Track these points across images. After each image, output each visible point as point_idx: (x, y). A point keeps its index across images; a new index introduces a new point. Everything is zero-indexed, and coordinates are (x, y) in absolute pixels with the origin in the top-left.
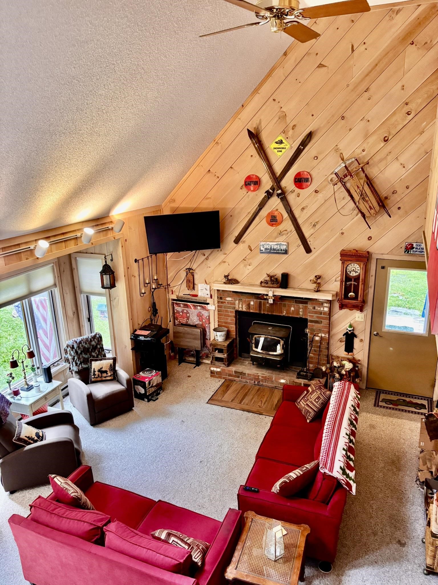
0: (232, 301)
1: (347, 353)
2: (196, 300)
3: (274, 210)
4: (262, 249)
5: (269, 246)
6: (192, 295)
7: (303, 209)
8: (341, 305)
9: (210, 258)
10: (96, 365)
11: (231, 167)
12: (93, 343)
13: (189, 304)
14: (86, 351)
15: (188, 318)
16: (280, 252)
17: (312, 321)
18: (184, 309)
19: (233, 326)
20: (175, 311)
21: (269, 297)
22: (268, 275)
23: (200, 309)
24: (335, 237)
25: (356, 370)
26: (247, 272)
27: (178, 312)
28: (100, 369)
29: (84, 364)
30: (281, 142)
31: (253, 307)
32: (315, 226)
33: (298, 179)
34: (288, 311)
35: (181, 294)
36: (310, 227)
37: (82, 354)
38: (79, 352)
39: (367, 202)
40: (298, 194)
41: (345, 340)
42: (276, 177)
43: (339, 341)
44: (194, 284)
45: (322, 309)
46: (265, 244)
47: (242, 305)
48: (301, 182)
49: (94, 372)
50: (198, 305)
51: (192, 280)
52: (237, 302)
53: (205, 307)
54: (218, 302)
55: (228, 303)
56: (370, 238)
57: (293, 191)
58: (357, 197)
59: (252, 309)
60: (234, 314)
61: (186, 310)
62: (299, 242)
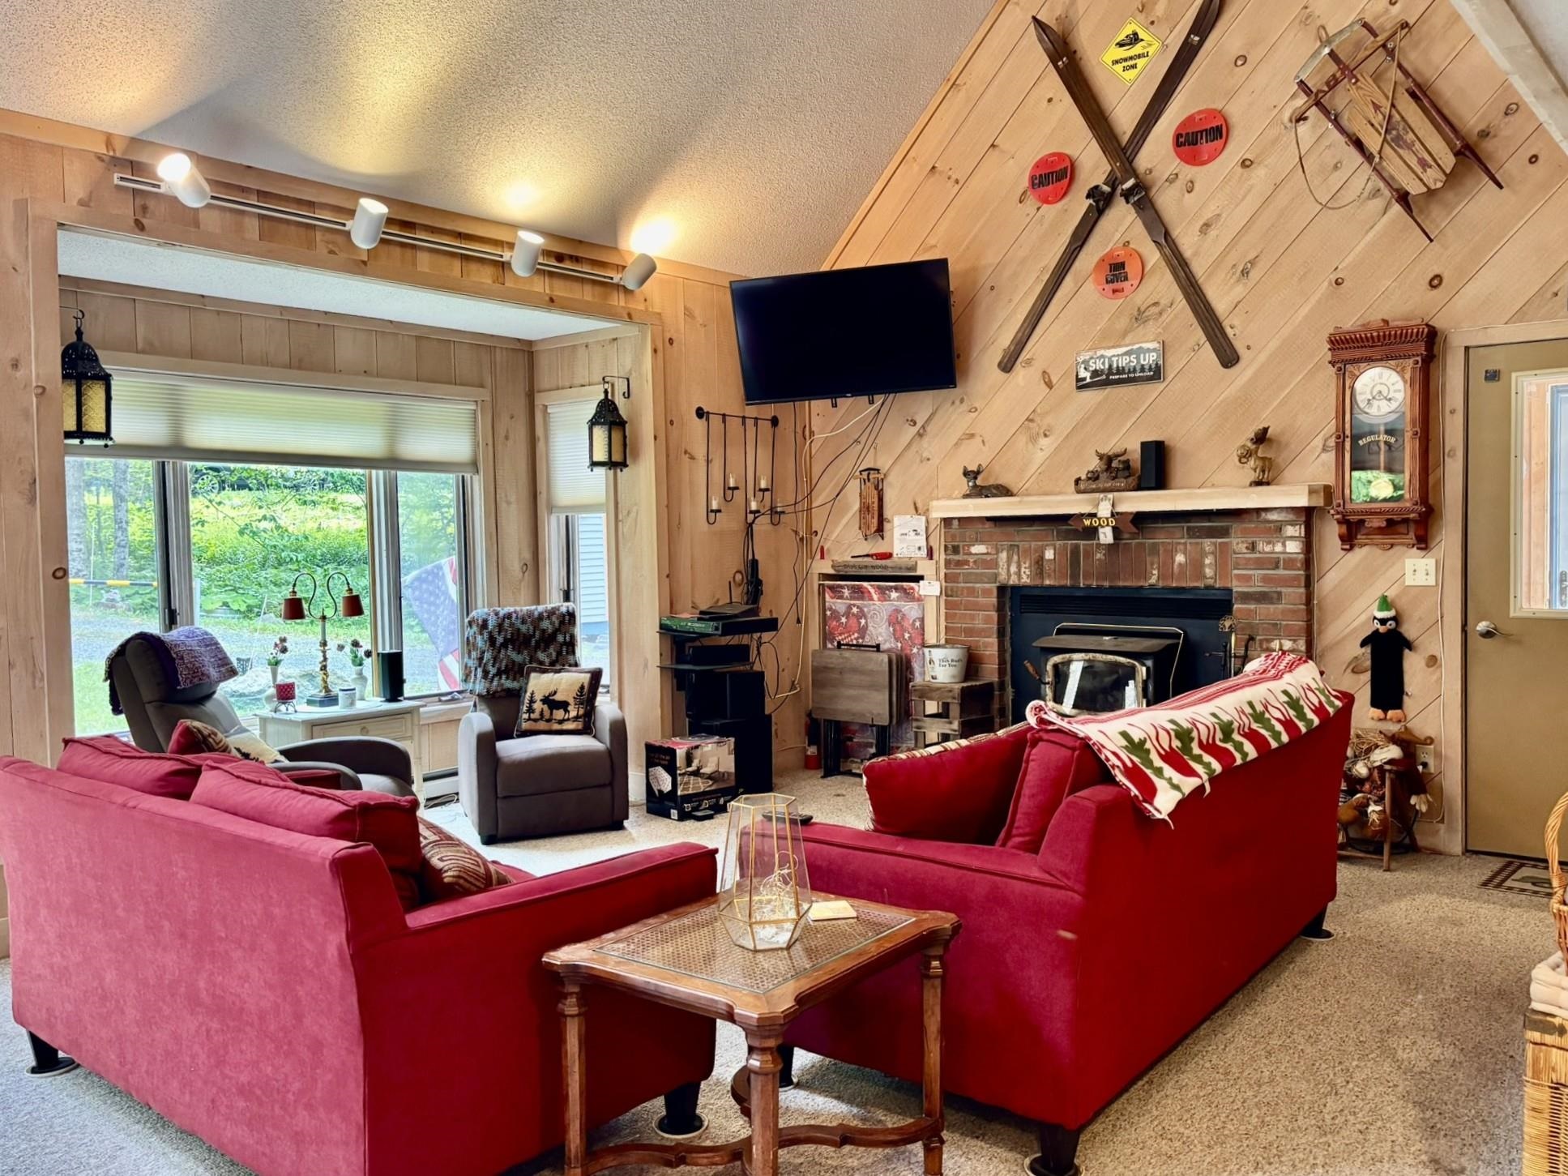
0: (987, 554)
1: (1378, 713)
2: (885, 567)
3: (1118, 245)
4: (1083, 374)
5: (1103, 363)
6: (875, 555)
7: (1207, 225)
8: (1344, 529)
9: (928, 429)
10: (539, 684)
11: (993, 146)
12: (545, 624)
13: (865, 584)
14: (518, 640)
15: (863, 631)
17: (1246, 597)
18: (852, 602)
19: (990, 640)
20: (828, 613)
21: (1099, 519)
22: (1101, 457)
23: (898, 599)
24: (1313, 300)
25: (1418, 770)
26: (1040, 457)
27: (836, 615)
28: (550, 695)
29: (507, 678)
30: (1134, 39)
31: (1052, 567)
32: (1247, 273)
33: (1187, 134)
34: (1166, 570)
35: (847, 558)
36: (1232, 281)
37: (506, 648)
38: (500, 640)
39: (1410, 147)
40: (1189, 184)
41: (1368, 663)
42: (1119, 145)
43: (1349, 670)
44: (881, 520)
45: (1278, 548)
46: (1092, 358)
47: (1019, 567)
48: (1197, 143)
49: (532, 701)
50: (891, 587)
51: (876, 505)
52: (1004, 555)
53: (912, 588)
54: (948, 563)
55: (975, 562)
56: (1436, 282)
57: (1173, 179)
58: (1373, 142)
59: (1049, 576)
60: (994, 600)
61: (858, 607)
62: (1199, 335)
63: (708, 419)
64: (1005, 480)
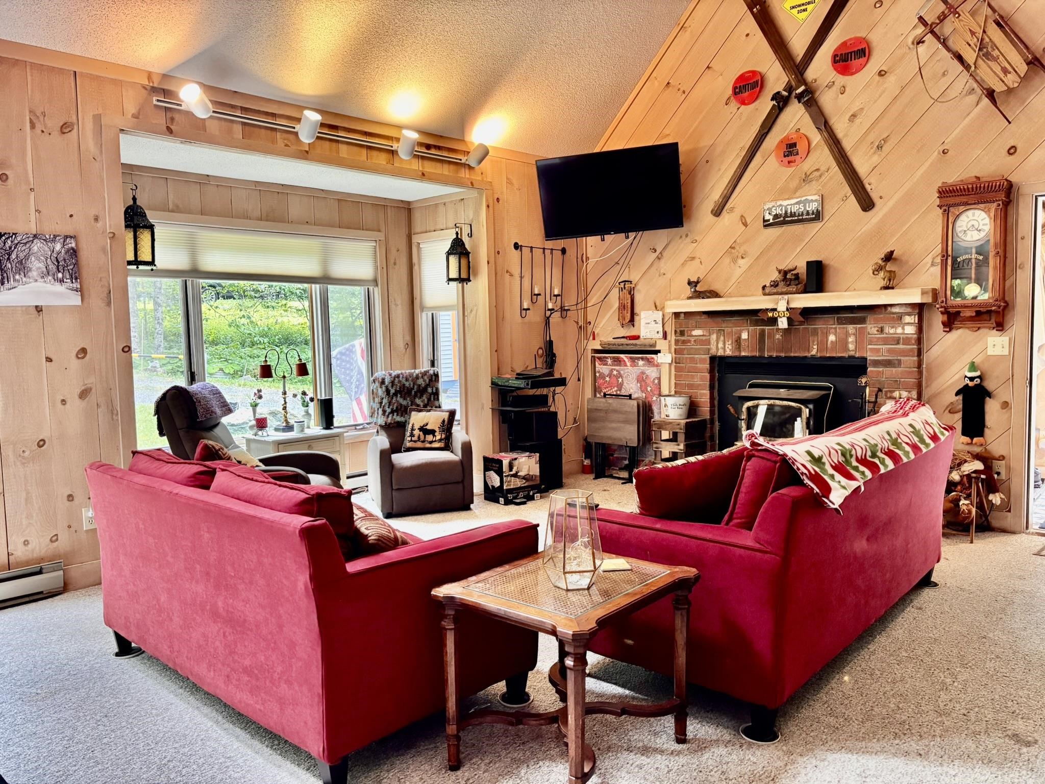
0: (703, 336)
1: (966, 439)
2: (636, 345)
3: (791, 131)
4: (767, 217)
5: (781, 210)
6: (628, 337)
7: (854, 116)
8: (945, 318)
9: (664, 254)
10: (417, 419)
11: (708, 67)
12: (420, 381)
13: (622, 356)
14: (404, 391)
15: (620, 386)
16: (804, 217)
17: (876, 363)
18: (613, 367)
19: (704, 391)
20: (597, 374)
21: (779, 312)
22: (780, 272)
23: (644, 365)
24: (927, 164)
26: (738, 272)
27: (603, 376)
28: (424, 426)
29: (397, 415)
31: (747, 344)
32: (881, 147)
33: (841, 54)
34: (823, 345)
35: (610, 339)
36: (870, 153)
37: (397, 396)
38: (392, 391)
39: (995, 59)
40: (842, 88)
41: (961, 406)
42: (794, 63)
43: (947, 411)
44: (633, 314)
45: (899, 330)
46: (773, 207)
47: (724, 344)
48: (848, 60)
49: (413, 430)
50: (639, 358)
51: (629, 304)
52: (714, 337)
53: (653, 358)
54: (677, 342)
55: (695, 341)
56: (1012, 150)
57: (830, 86)
58: (970, 56)
59: (744, 350)
60: (708, 366)
61: (617, 371)
62: (847, 190)
63: (521, 250)
64: (716, 287)
